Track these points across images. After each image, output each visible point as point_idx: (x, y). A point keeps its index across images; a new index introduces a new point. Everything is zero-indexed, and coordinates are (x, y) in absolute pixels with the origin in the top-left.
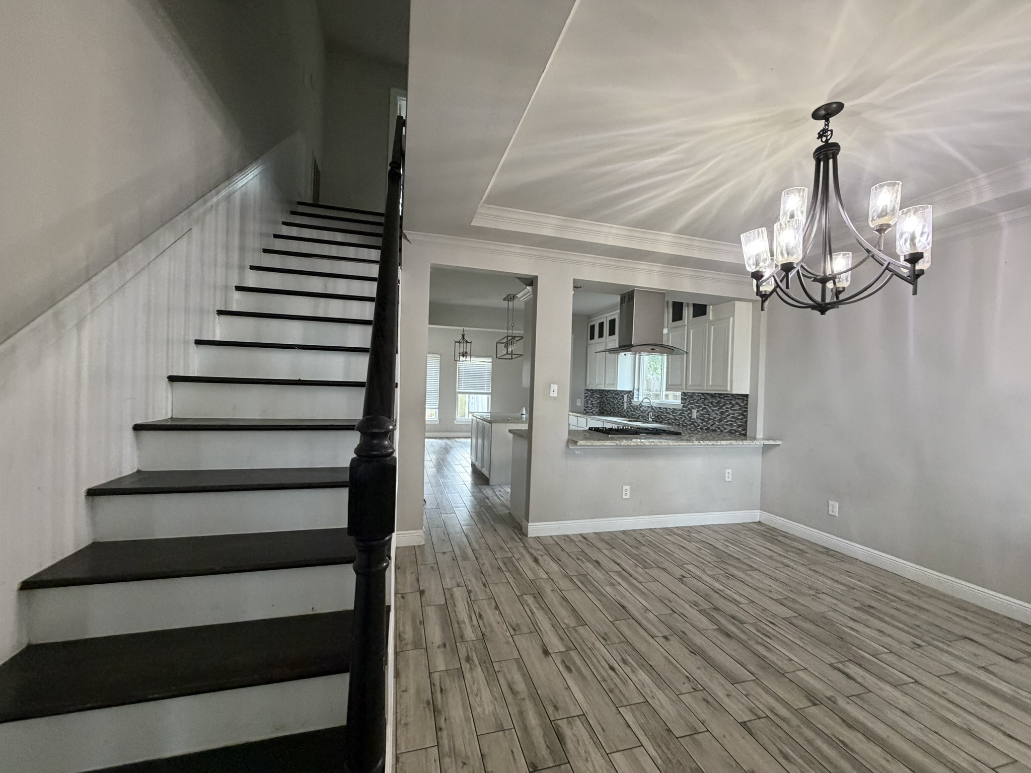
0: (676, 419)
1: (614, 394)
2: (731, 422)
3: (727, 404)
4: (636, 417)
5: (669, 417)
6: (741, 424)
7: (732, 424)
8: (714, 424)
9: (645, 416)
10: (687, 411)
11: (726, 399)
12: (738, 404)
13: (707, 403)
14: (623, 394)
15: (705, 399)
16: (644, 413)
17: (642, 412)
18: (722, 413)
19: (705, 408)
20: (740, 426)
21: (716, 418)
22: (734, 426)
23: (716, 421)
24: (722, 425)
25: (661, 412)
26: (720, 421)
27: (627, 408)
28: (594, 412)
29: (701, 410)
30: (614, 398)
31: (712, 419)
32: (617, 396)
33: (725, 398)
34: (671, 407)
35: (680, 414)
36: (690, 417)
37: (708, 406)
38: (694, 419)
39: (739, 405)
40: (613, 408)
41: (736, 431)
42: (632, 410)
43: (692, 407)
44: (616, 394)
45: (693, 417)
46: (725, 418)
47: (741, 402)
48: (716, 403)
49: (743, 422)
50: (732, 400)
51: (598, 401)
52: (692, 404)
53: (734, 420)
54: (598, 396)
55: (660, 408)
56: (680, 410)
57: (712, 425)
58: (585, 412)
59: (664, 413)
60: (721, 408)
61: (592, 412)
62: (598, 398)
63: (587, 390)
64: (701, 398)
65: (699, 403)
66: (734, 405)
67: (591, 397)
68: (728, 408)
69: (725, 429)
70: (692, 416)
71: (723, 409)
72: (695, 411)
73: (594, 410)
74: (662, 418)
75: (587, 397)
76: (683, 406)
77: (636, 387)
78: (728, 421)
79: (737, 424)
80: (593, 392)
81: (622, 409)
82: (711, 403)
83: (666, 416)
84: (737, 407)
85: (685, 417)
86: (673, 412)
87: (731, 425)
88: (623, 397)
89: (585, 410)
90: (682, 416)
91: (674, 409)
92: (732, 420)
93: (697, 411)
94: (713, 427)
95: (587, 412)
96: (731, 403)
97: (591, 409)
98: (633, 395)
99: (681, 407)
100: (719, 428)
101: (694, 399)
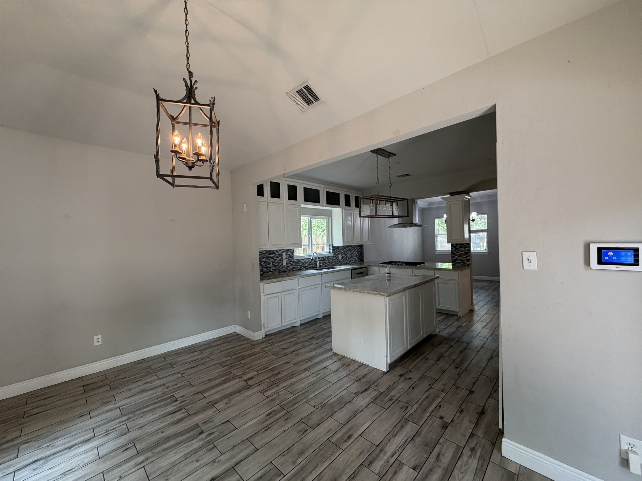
0: (330, 263)
1: (266, 254)
4: (299, 268)
5: (326, 262)
8: (349, 260)
9: (307, 266)
10: (336, 256)
14: (280, 252)
16: (306, 264)
17: (303, 264)
18: (351, 254)
19: (344, 253)
27: (287, 264)
30: (267, 258)
32: (271, 256)
34: (327, 256)
35: (332, 259)
36: (338, 259)
38: (340, 260)
40: (267, 268)
42: (292, 265)
43: (338, 253)
44: (270, 254)
45: (339, 259)
48: (349, 250)
52: (338, 252)
56: (332, 257)
60: (351, 252)
64: (342, 248)
65: (342, 251)
72: (340, 256)
81: (280, 266)
83: (323, 262)
85: (335, 260)
86: (328, 259)
88: (281, 255)
93: (341, 255)
99: (333, 255)
101: (339, 249)
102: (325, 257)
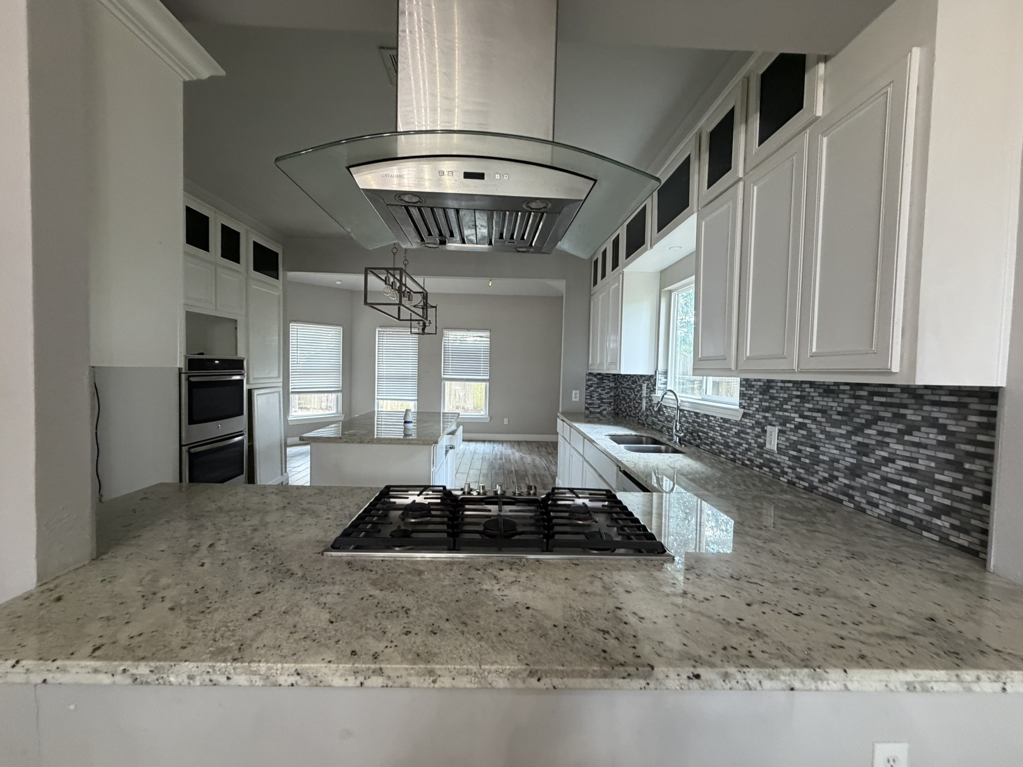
0: (727, 445)
1: (630, 383)
2: (898, 488)
3: (882, 419)
4: (659, 428)
5: (713, 439)
6: (947, 502)
7: (906, 495)
8: (833, 478)
10: (752, 428)
11: (882, 404)
12: (933, 423)
13: (810, 410)
14: (642, 382)
15: (803, 398)
17: (667, 419)
19: (801, 426)
20: (947, 511)
21: (838, 461)
22: (914, 503)
23: (838, 470)
24: (864, 490)
25: (699, 424)
26: (854, 472)
27: (646, 409)
28: (605, 412)
29: (791, 430)
30: (631, 388)
31: (824, 462)
32: (634, 386)
33: (876, 399)
34: (719, 416)
35: (737, 434)
36: (762, 446)
37: (814, 420)
38: (770, 452)
39: (942, 429)
40: (629, 407)
41: (921, 525)
42: (652, 415)
43: (765, 418)
44: (633, 382)
45: (768, 446)
46: (876, 467)
47: (951, 416)
48: (839, 413)
49: (962, 500)
50: (905, 406)
51: (612, 394)
52: (767, 409)
53: (913, 481)
54: (612, 385)
55: (696, 414)
56: (736, 424)
57: (824, 481)
58: (587, 412)
59: (704, 427)
60: (858, 430)
61: (600, 413)
62: (611, 388)
63: (591, 374)
64: (791, 397)
65: (786, 411)
66: (912, 428)
67: (598, 387)
68: (888, 435)
69: (871, 503)
70: (765, 444)
71: (869, 436)
72: (773, 432)
73: (605, 410)
74: (700, 438)
75: (590, 386)
76: (745, 415)
77: (661, 368)
78: (885, 480)
79: (929, 500)
80: (602, 379)
81: (640, 411)
82: (823, 412)
84: (932, 436)
85: (750, 444)
86: (722, 428)
87: (901, 497)
88: (641, 386)
89: (587, 408)
90: (742, 439)
91: (726, 421)
92: (905, 479)
93: (780, 431)
94: (830, 488)
95: (591, 413)
96: (898, 418)
97: (599, 407)
98: (655, 385)
99: (739, 417)
100: (851, 498)
101: (773, 398)
102: (715, 417)
